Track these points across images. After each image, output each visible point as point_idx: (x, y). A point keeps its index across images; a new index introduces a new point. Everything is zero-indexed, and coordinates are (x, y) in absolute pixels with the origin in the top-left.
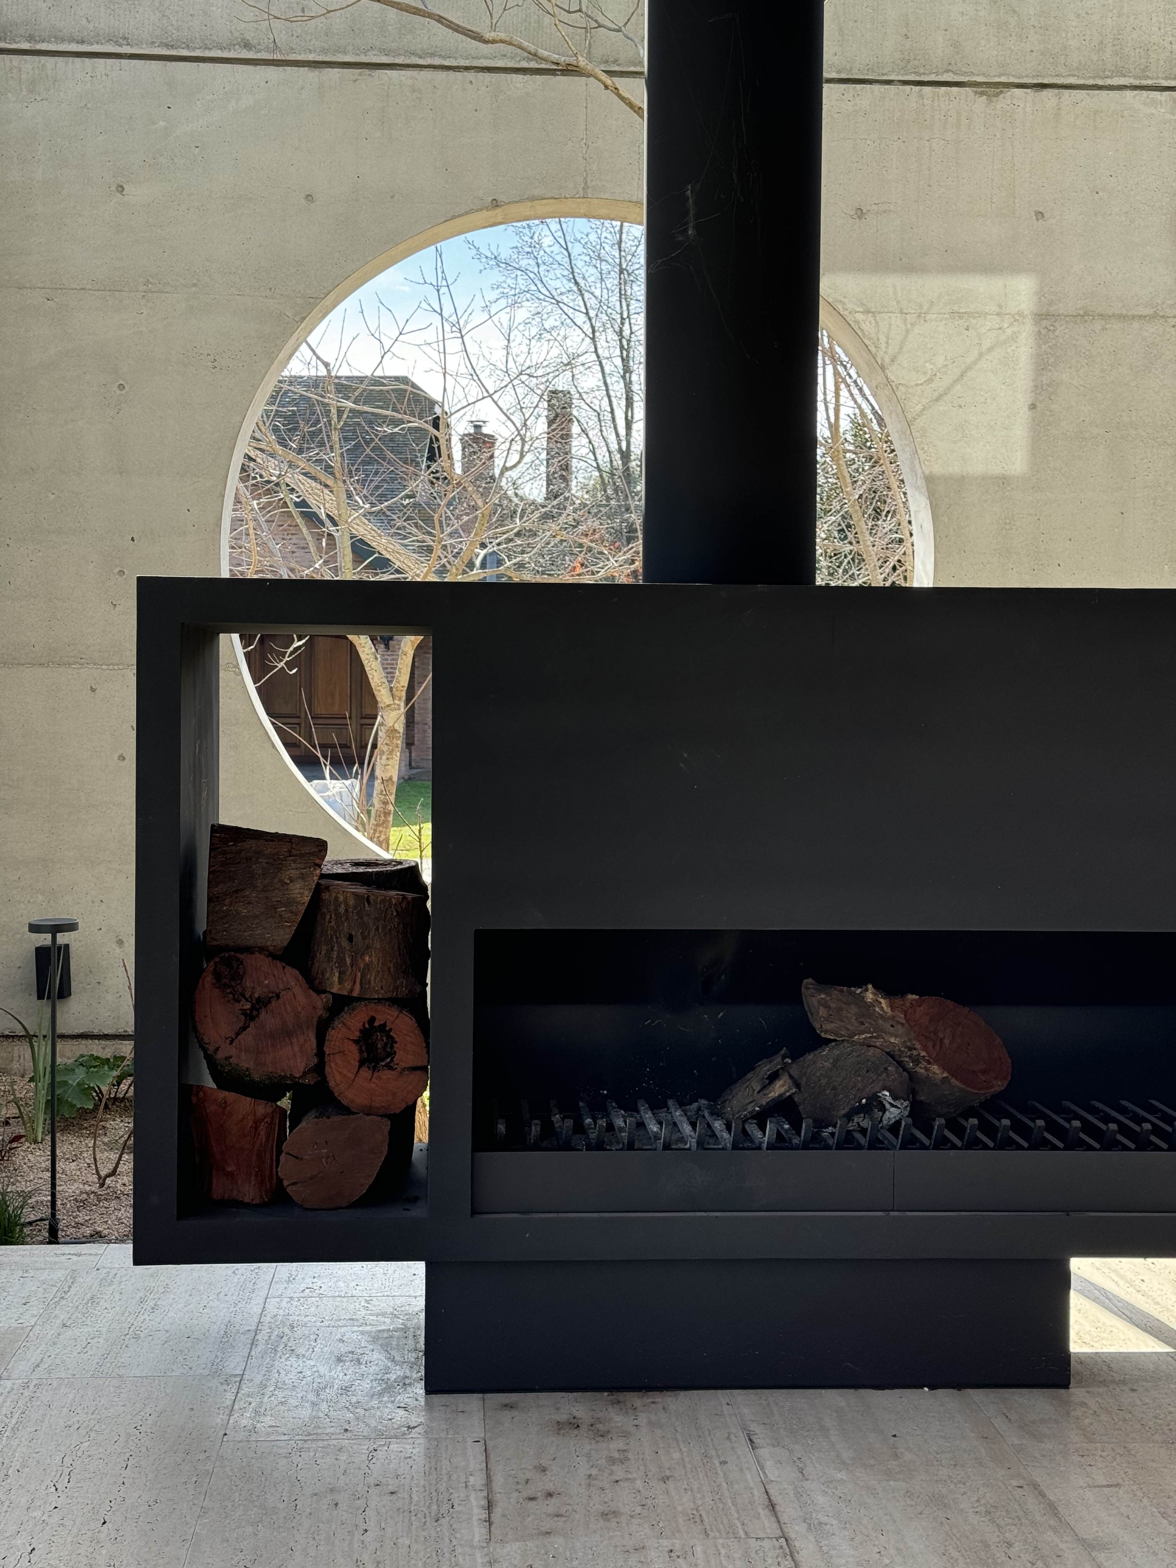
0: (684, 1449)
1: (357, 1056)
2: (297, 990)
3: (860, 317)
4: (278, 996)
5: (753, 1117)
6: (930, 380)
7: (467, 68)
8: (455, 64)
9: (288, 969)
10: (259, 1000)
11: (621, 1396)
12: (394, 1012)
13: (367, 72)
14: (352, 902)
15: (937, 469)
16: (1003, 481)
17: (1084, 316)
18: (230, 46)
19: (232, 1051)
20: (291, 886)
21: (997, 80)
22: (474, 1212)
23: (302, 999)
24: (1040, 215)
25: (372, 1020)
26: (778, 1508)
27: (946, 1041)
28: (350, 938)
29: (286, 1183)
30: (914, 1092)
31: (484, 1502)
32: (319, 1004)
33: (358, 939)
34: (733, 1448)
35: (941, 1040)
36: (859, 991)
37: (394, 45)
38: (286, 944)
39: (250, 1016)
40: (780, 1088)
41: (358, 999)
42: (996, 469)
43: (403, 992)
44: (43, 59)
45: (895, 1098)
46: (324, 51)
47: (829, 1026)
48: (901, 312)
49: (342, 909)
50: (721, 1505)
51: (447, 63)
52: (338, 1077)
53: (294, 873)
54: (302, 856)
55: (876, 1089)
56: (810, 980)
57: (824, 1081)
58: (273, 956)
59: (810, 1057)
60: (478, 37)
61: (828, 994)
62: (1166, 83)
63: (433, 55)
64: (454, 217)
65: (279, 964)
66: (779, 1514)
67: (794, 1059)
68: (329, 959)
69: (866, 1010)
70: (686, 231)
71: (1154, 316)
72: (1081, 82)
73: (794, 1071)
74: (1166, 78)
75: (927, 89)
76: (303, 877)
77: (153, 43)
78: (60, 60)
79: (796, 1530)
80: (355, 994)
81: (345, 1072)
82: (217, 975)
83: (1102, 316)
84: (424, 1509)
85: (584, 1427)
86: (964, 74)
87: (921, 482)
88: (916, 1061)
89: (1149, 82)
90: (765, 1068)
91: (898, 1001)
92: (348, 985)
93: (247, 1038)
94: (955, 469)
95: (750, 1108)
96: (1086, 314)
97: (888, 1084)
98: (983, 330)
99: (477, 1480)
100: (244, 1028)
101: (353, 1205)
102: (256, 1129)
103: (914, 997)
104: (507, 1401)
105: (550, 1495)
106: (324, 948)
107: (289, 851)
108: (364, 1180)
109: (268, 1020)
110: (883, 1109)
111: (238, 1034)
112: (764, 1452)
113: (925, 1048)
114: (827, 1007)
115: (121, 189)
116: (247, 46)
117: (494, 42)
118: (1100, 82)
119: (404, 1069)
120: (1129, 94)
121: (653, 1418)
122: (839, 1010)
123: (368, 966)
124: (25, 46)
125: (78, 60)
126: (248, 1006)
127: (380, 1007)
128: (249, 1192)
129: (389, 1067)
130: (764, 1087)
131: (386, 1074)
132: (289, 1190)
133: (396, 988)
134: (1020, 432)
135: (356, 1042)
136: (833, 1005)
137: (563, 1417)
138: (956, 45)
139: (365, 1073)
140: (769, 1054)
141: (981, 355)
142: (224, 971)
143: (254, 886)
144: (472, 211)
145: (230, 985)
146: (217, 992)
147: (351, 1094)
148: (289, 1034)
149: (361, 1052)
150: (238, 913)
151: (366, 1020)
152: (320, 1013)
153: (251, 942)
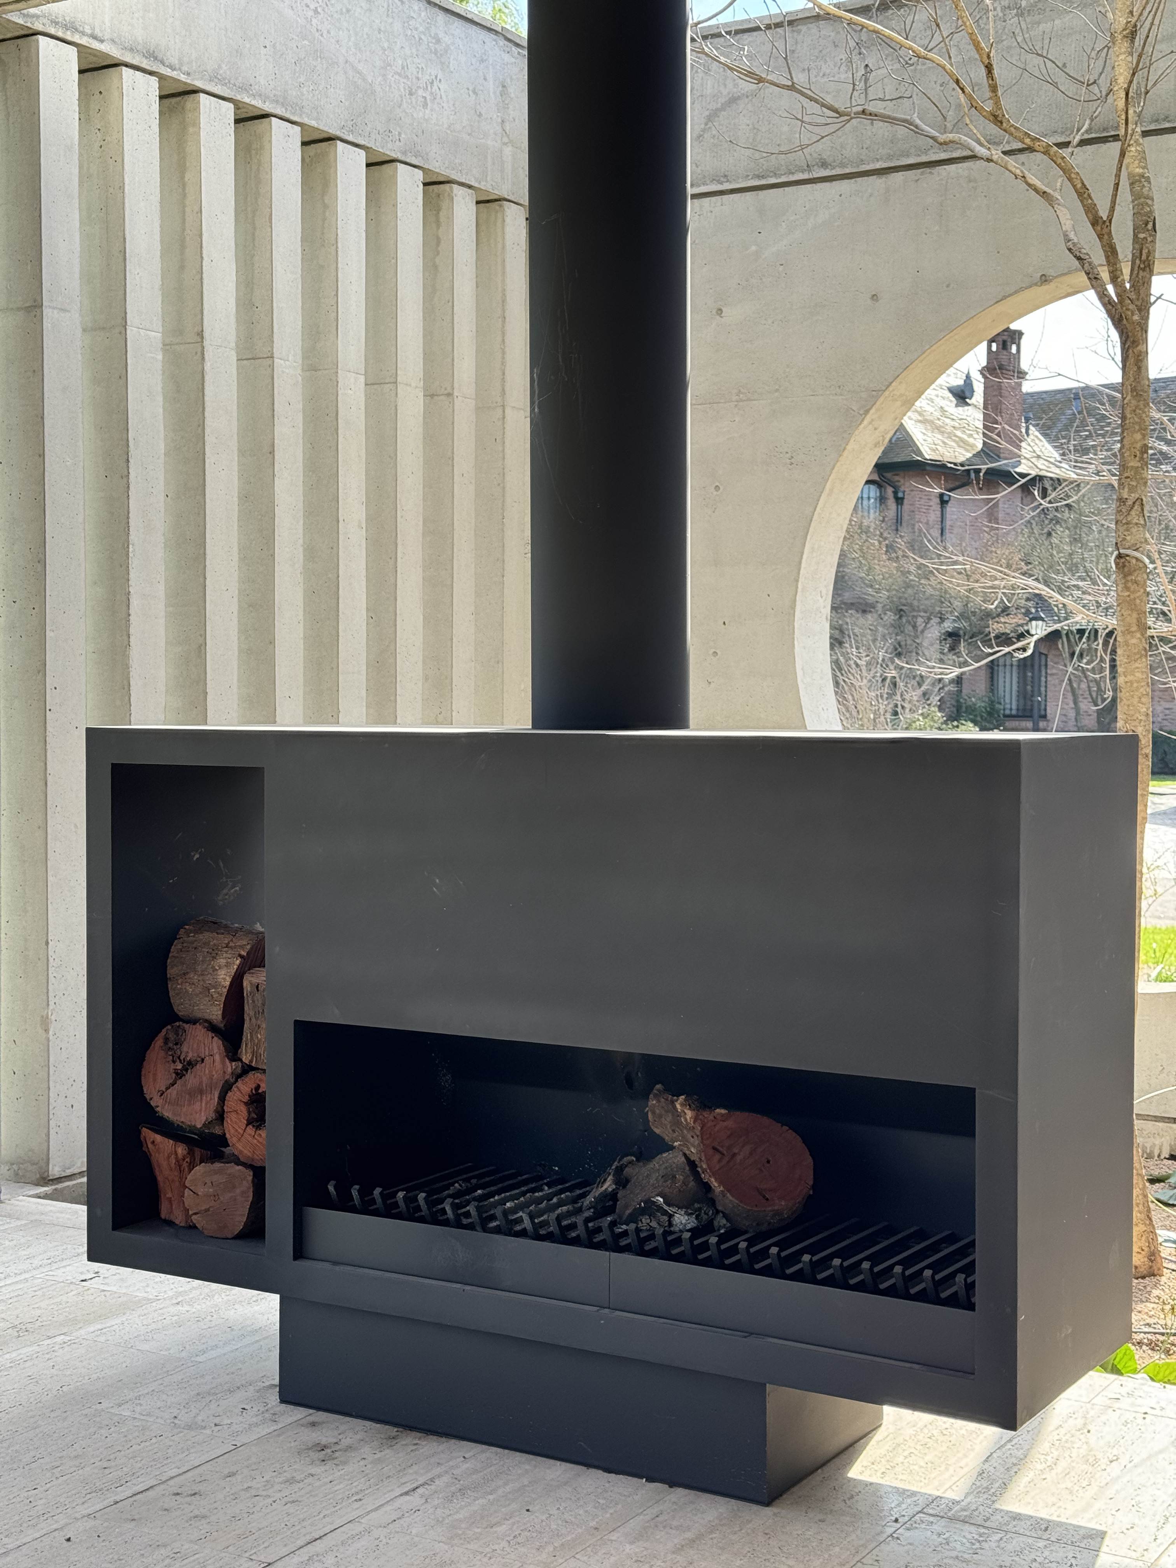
1: (246, 1115)
2: (217, 1056)
4: (203, 1060)
9: (216, 1039)
10: (189, 1063)
13: (928, 170)
19: (160, 1101)
20: (219, 972)
22: (298, 1255)
23: (218, 1064)
25: (258, 1087)
27: (739, 1158)
29: (190, 1212)
32: (230, 1070)
36: (674, 1098)
38: (217, 1019)
39: (179, 1075)
40: (608, 1183)
46: (890, 157)
52: (232, 1131)
53: (222, 961)
54: (234, 947)
55: (653, 1194)
58: (209, 1027)
61: (659, 1101)
64: (1005, 298)
65: (211, 1035)
69: (679, 1119)
76: (227, 965)
77: (748, 176)
81: (237, 1127)
82: (166, 1040)
85: (325, 1452)
88: (704, 1171)
91: (704, 1114)
92: (255, 1056)
93: (173, 1092)
100: (173, 1084)
101: (234, 1238)
102: (180, 1166)
103: (723, 1111)
107: (228, 944)
108: (240, 1218)
109: (191, 1080)
111: (167, 1089)
115: (720, 311)
116: (824, 164)
122: (660, 1116)
126: (180, 1066)
127: (263, 1077)
128: (178, 1217)
132: (192, 1218)
135: (246, 1104)
136: (658, 1111)
139: (250, 1130)
142: (172, 1036)
143: (195, 971)
144: (1022, 289)
145: (173, 1047)
146: (162, 1053)
147: (240, 1146)
148: (201, 1092)
149: (249, 1113)
150: (187, 991)
151: (254, 1086)
152: (227, 1077)
153: (199, 1015)
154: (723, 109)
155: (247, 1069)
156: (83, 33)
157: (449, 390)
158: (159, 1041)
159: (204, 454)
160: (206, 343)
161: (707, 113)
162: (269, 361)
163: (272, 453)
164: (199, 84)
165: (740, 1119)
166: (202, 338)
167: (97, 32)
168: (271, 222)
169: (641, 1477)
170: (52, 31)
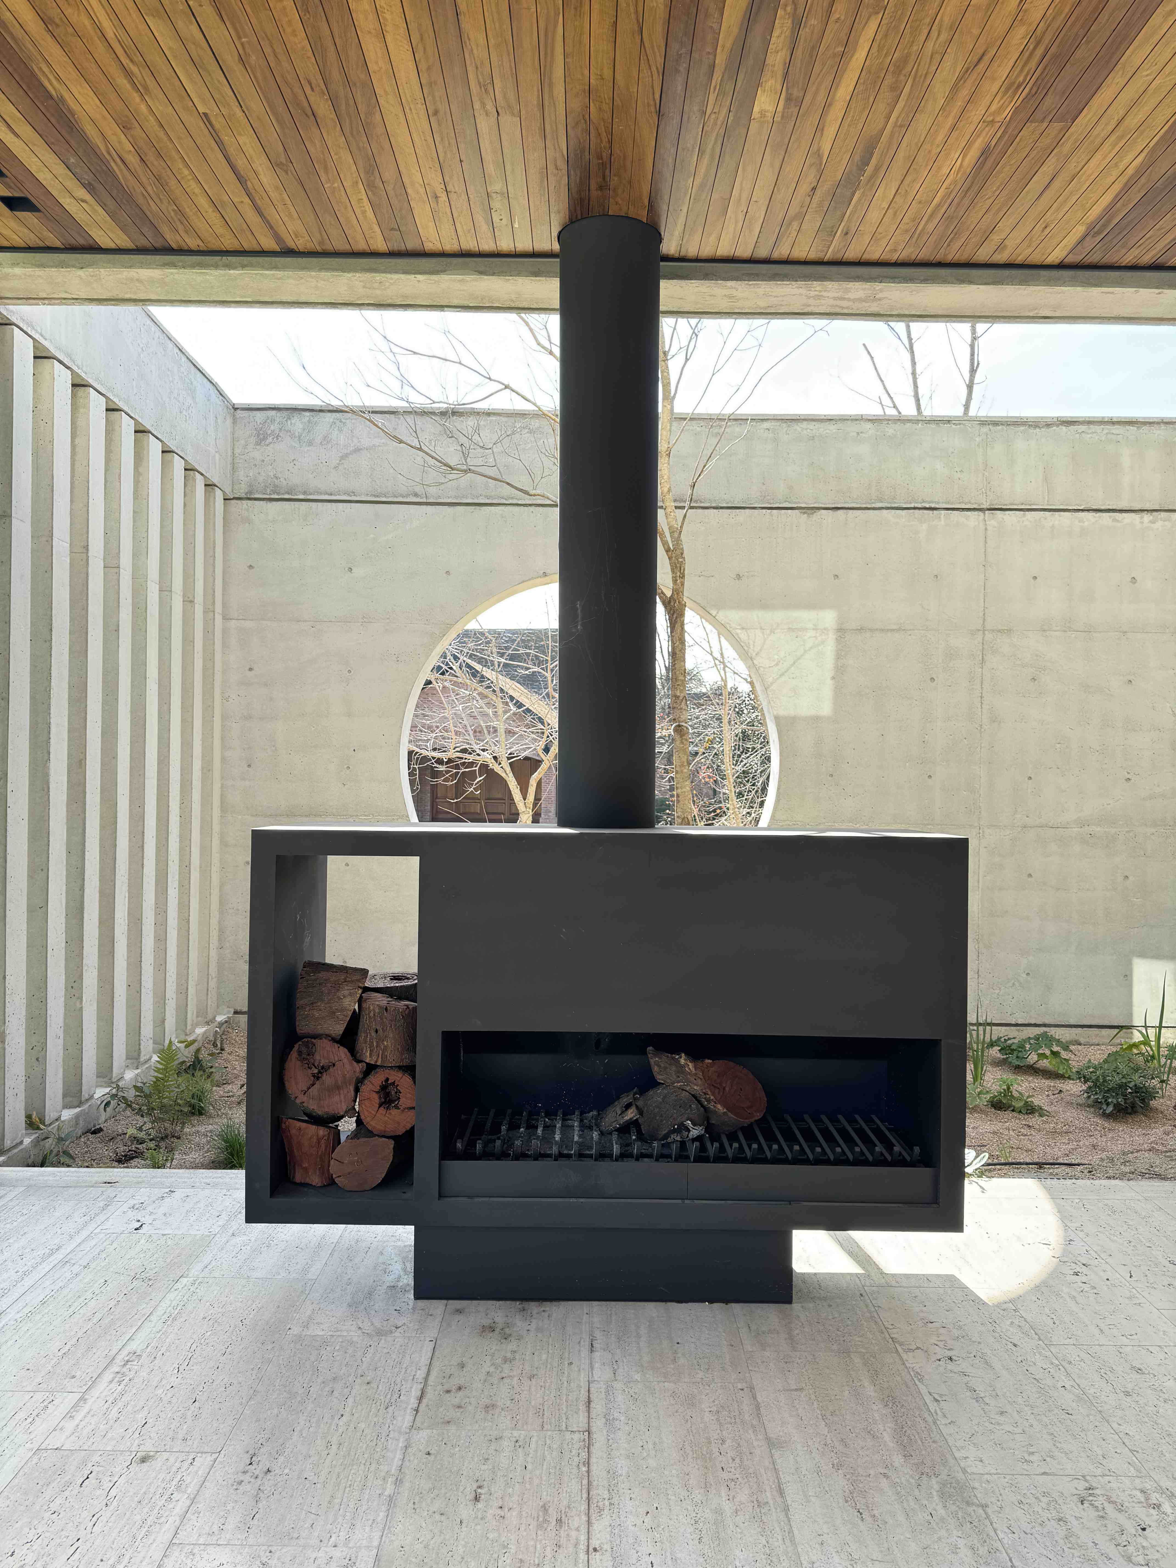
0: (551, 1351)
1: (377, 1101)
2: (345, 1061)
3: (739, 631)
4: (334, 1065)
5: (616, 1130)
6: (777, 664)
7: (530, 505)
8: (524, 502)
9: (341, 1048)
10: (323, 1068)
11: (526, 1304)
12: (400, 1074)
13: (478, 508)
14: (377, 1011)
15: (782, 713)
16: (817, 719)
17: (861, 630)
18: (407, 496)
19: (305, 1099)
20: (344, 1000)
21: (812, 506)
22: (440, 1196)
23: (348, 1066)
24: (836, 576)
25: (387, 1079)
26: (592, 1405)
27: (727, 1089)
28: (377, 1031)
29: (334, 1176)
30: (708, 1119)
31: (419, 1393)
32: (358, 1070)
33: (380, 1032)
34: (579, 1351)
35: (724, 1089)
36: (677, 1057)
37: (493, 494)
38: (341, 1033)
39: (317, 1077)
40: (631, 1114)
41: (382, 1067)
42: (812, 712)
43: (406, 1062)
44: (311, 504)
45: (694, 1124)
46: (456, 497)
47: (660, 1077)
48: (761, 628)
49: (372, 1014)
50: (558, 1401)
51: (520, 502)
52: (366, 1113)
53: (346, 992)
54: (352, 981)
55: (684, 1119)
56: (651, 1048)
57: (657, 1110)
58: (334, 1040)
59: (651, 1093)
60: (526, 493)
61: (660, 1058)
62: (905, 506)
63: (512, 498)
64: (524, 582)
65: (336, 1045)
66: (591, 1410)
67: (641, 1094)
68: (365, 1042)
69: (681, 1069)
70: (577, 626)
71: (899, 630)
72: (858, 506)
73: (640, 1103)
74: (905, 503)
75: (775, 511)
76: (350, 995)
78: (320, 504)
79: (598, 1424)
80: (379, 1063)
81: (370, 1110)
82: (300, 1053)
83: (871, 630)
84: (382, 1398)
85: (497, 1332)
86: (796, 503)
87: (773, 718)
88: (709, 1101)
89: (896, 505)
90: (625, 1100)
91: (700, 1064)
92: (374, 1058)
93: (314, 1091)
94: (792, 713)
95: (614, 1125)
96: (862, 629)
97: (691, 1116)
98: (806, 638)
99: (421, 1374)
100: (313, 1085)
101: (373, 1189)
102: (319, 1143)
103: (710, 1061)
104: (459, 1307)
105: (460, 1389)
106: (363, 1035)
107: (345, 979)
108: (380, 1174)
109: (327, 1079)
110: (689, 1131)
111: (309, 1088)
112: (597, 1355)
113: (713, 1094)
114: (659, 1066)
115: (350, 569)
116: (416, 495)
117: (534, 495)
118: (869, 506)
119: (405, 1109)
120: (884, 511)
121: (540, 1324)
122: (665, 1068)
123: (386, 1047)
124: (302, 497)
125: (329, 504)
126: (316, 1071)
127: (392, 1072)
128: (316, 1180)
129: (397, 1107)
130: (623, 1112)
131: (394, 1112)
132: (336, 1180)
133: (402, 1060)
134: (827, 691)
135: (378, 1092)
136: (662, 1065)
137: (487, 1322)
138: (791, 488)
139: (382, 1110)
140: (627, 1090)
141: (805, 651)
142: (304, 1050)
143: (322, 1000)
144: (532, 578)
145: (306, 1058)
146: (299, 1063)
147: (373, 1123)
148: (338, 1088)
149: (380, 1098)
150: (314, 1015)
151: (384, 1079)
152: (358, 1075)
153: (321, 1032)
154: (351, 453)
155: (371, 1069)
156: (36, 331)
157: (191, 598)
158: (294, 1054)
159: (87, 628)
160: (90, 554)
161: (341, 454)
162: (116, 570)
163: (117, 630)
164: (91, 381)
165: (720, 1064)
166: (88, 550)
167: (43, 333)
168: (120, 479)
169: (703, 1301)
170: (21, 325)
